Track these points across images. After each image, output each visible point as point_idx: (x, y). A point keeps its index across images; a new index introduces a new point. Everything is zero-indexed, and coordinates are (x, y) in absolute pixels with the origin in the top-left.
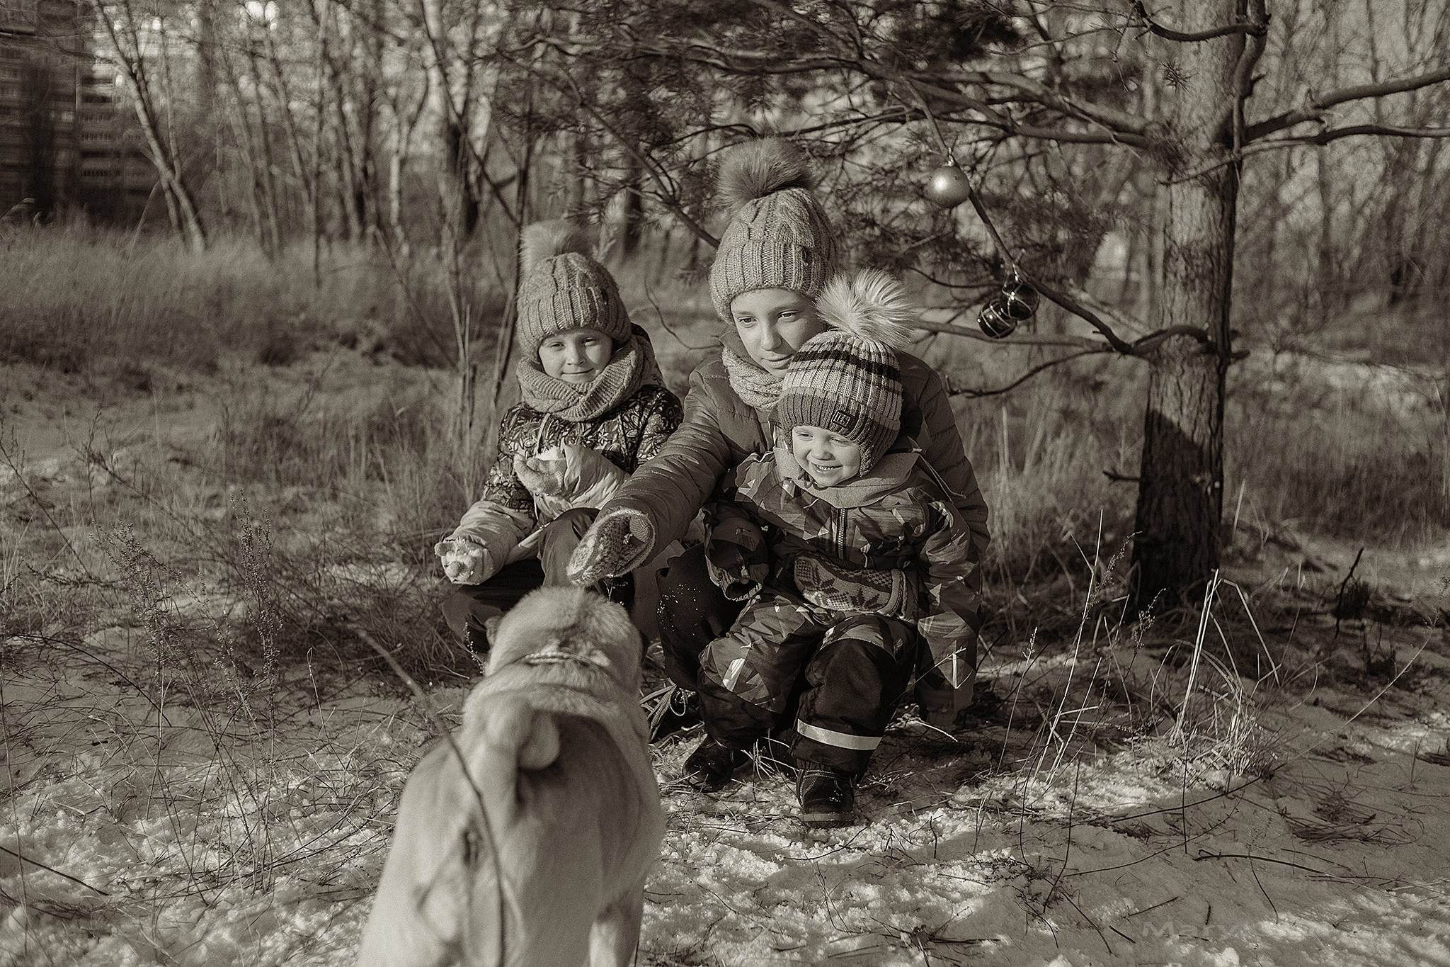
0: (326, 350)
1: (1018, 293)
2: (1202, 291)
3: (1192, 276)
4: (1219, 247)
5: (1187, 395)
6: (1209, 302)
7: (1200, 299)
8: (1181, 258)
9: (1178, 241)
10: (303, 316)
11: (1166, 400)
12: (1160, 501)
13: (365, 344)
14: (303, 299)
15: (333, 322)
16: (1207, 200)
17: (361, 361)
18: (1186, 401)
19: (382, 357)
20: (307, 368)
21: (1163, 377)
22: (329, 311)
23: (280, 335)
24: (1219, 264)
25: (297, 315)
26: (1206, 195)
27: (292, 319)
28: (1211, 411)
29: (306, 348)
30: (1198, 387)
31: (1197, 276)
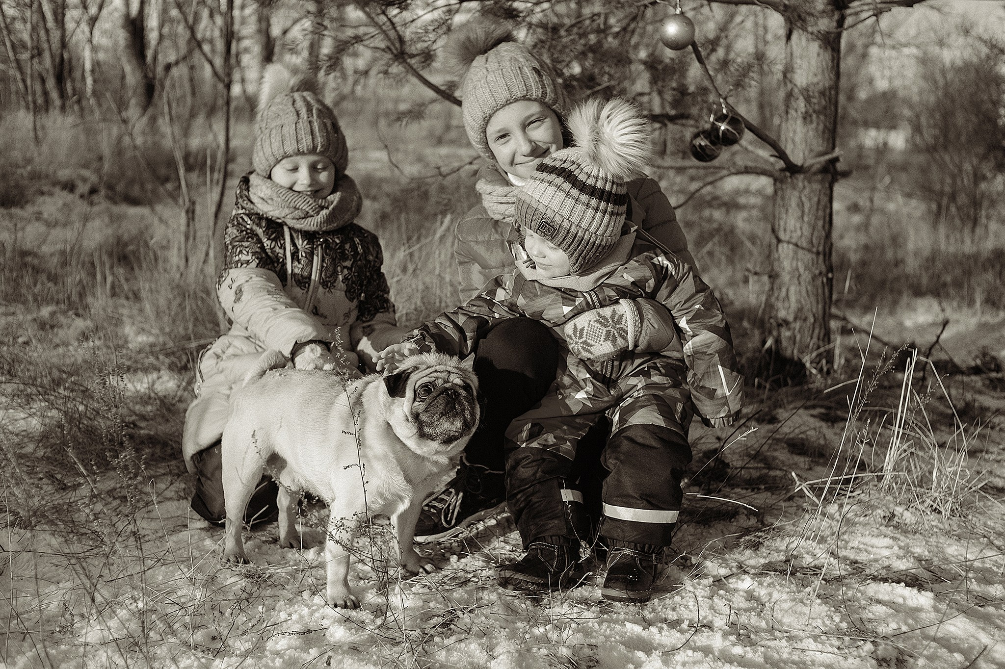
0: (51, 194)
1: (729, 124)
2: (818, 124)
3: (811, 111)
4: (830, 88)
5: (807, 205)
6: (824, 132)
7: (817, 129)
8: (801, 98)
9: (799, 84)
10: (29, 168)
11: (790, 211)
12: (788, 290)
13: (83, 188)
14: (28, 155)
15: (55, 172)
16: (822, 51)
17: (79, 202)
18: (806, 210)
19: (95, 198)
20: (36, 209)
21: (789, 191)
22: (51, 163)
23: (12, 183)
24: (830, 102)
25: (24, 167)
26: (820, 47)
27: (19, 171)
28: (825, 217)
29: (34, 194)
30: (816, 199)
31: (814, 111)
